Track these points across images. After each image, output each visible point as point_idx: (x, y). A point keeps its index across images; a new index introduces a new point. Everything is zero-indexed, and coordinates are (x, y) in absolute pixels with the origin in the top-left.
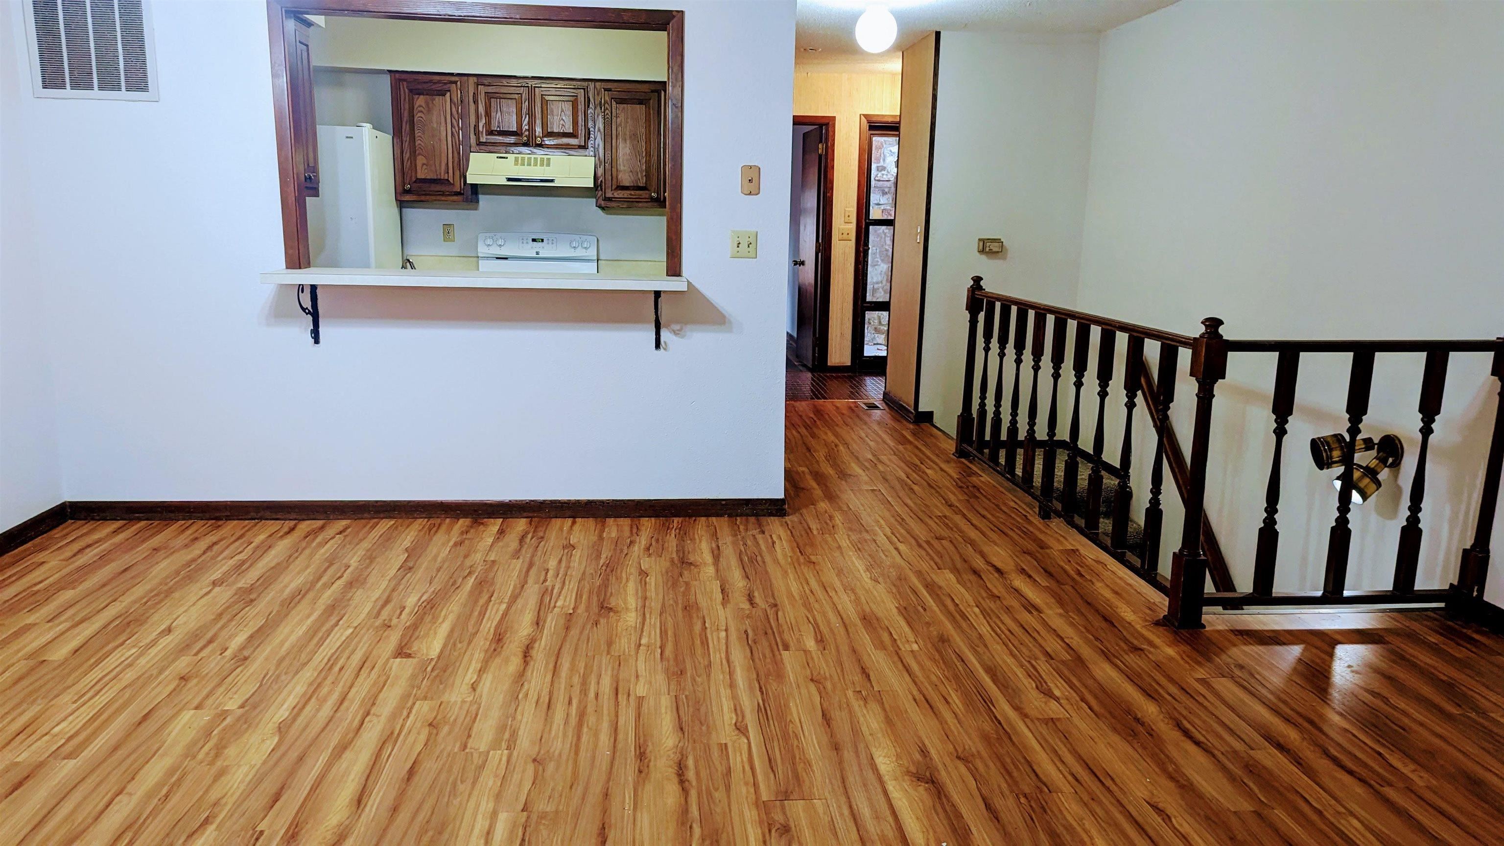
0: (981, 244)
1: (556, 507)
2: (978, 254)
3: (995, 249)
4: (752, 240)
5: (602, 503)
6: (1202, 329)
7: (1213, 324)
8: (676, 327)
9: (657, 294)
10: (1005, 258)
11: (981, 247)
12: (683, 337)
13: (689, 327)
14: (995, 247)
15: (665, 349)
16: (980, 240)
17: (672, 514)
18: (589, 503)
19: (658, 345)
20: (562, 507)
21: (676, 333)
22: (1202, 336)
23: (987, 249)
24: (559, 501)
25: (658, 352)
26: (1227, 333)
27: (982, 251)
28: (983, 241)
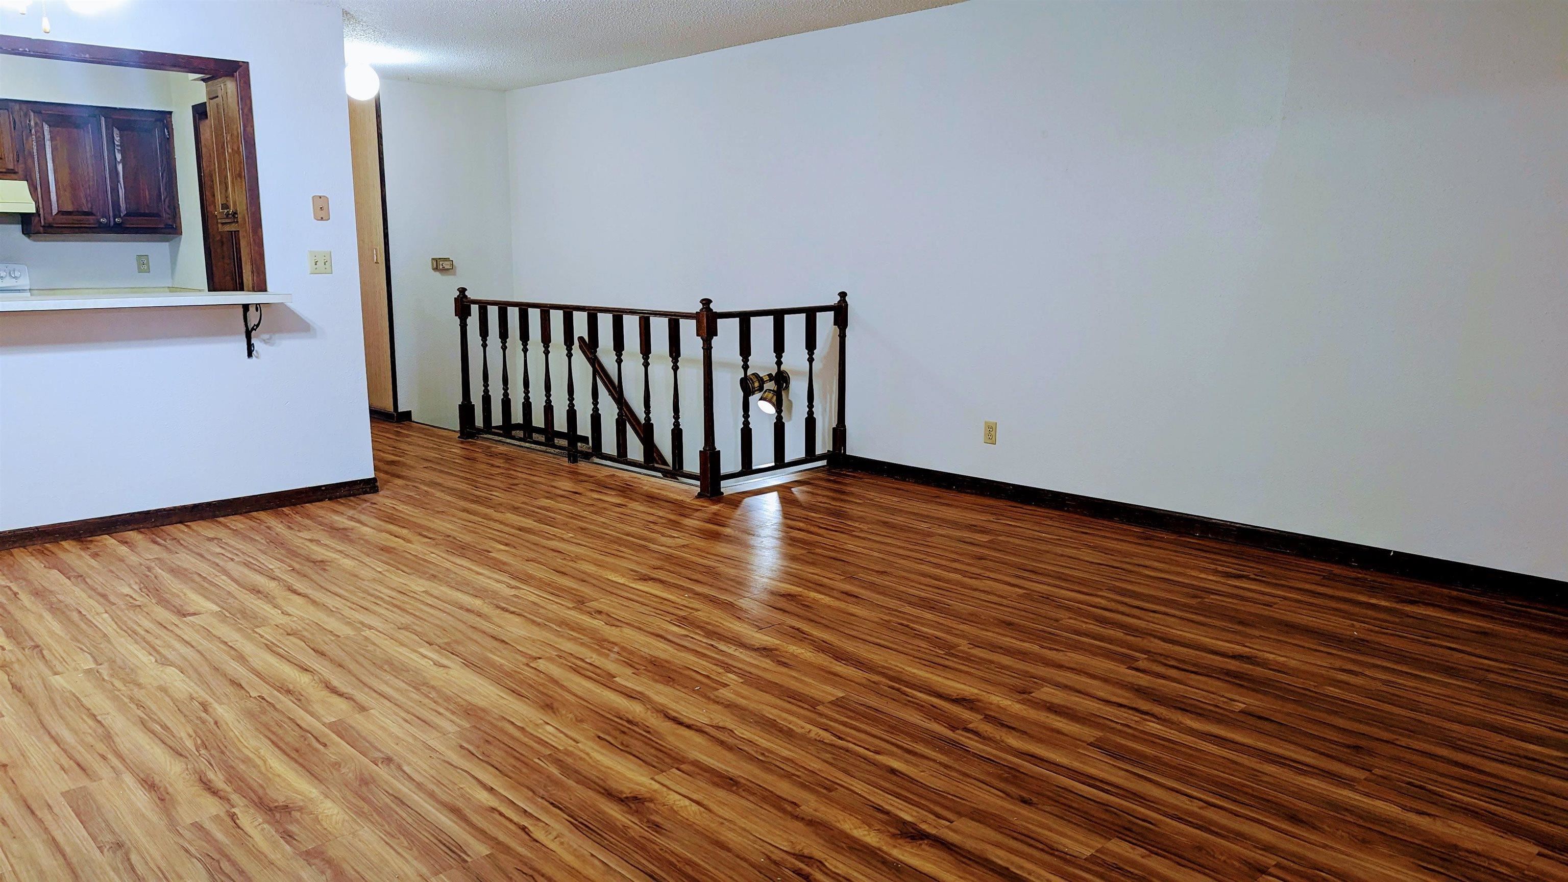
0: (435, 263)
1: (162, 516)
2: (433, 271)
3: (447, 267)
4: (327, 258)
5: (209, 504)
6: (701, 306)
7: (706, 302)
8: (266, 336)
9: (246, 307)
10: (454, 274)
11: (435, 266)
12: (273, 345)
13: (277, 335)
14: (447, 265)
15: (257, 357)
16: (433, 259)
17: (277, 505)
18: (195, 507)
19: (250, 354)
20: (168, 514)
21: (265, 342)
22: (701, 310)
23: (441, 267)
24: (164, 509)
25: (250, 360)
26: (715, 307)
27: (436, 269)
28: (436, 261)
